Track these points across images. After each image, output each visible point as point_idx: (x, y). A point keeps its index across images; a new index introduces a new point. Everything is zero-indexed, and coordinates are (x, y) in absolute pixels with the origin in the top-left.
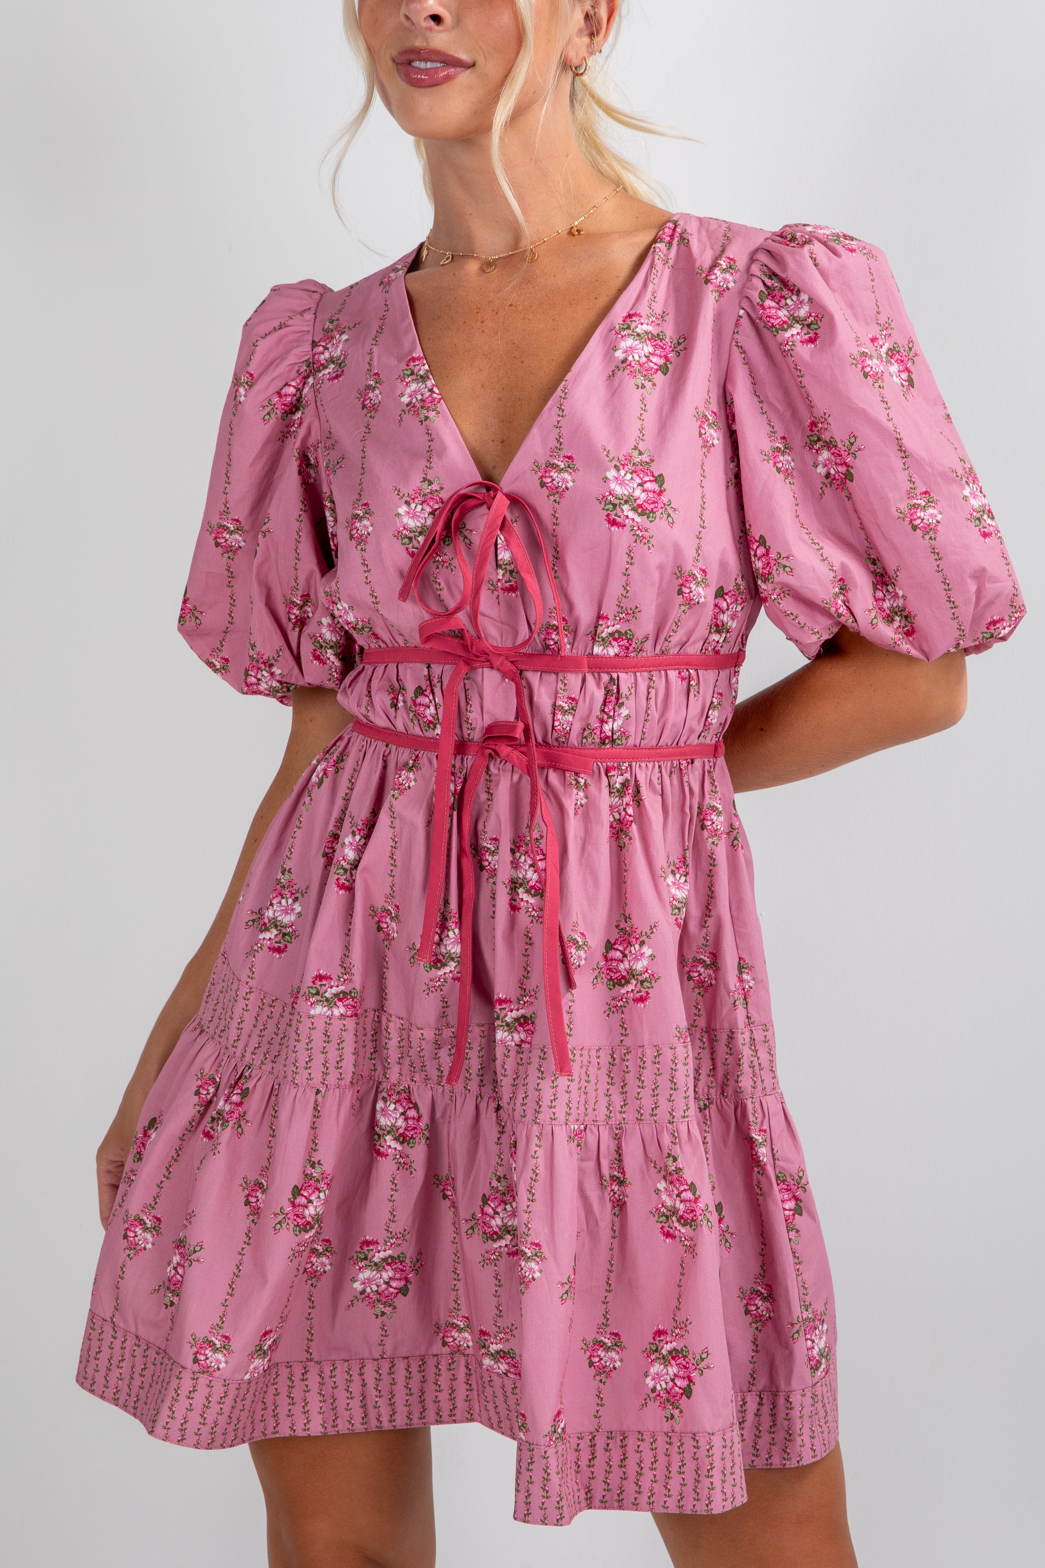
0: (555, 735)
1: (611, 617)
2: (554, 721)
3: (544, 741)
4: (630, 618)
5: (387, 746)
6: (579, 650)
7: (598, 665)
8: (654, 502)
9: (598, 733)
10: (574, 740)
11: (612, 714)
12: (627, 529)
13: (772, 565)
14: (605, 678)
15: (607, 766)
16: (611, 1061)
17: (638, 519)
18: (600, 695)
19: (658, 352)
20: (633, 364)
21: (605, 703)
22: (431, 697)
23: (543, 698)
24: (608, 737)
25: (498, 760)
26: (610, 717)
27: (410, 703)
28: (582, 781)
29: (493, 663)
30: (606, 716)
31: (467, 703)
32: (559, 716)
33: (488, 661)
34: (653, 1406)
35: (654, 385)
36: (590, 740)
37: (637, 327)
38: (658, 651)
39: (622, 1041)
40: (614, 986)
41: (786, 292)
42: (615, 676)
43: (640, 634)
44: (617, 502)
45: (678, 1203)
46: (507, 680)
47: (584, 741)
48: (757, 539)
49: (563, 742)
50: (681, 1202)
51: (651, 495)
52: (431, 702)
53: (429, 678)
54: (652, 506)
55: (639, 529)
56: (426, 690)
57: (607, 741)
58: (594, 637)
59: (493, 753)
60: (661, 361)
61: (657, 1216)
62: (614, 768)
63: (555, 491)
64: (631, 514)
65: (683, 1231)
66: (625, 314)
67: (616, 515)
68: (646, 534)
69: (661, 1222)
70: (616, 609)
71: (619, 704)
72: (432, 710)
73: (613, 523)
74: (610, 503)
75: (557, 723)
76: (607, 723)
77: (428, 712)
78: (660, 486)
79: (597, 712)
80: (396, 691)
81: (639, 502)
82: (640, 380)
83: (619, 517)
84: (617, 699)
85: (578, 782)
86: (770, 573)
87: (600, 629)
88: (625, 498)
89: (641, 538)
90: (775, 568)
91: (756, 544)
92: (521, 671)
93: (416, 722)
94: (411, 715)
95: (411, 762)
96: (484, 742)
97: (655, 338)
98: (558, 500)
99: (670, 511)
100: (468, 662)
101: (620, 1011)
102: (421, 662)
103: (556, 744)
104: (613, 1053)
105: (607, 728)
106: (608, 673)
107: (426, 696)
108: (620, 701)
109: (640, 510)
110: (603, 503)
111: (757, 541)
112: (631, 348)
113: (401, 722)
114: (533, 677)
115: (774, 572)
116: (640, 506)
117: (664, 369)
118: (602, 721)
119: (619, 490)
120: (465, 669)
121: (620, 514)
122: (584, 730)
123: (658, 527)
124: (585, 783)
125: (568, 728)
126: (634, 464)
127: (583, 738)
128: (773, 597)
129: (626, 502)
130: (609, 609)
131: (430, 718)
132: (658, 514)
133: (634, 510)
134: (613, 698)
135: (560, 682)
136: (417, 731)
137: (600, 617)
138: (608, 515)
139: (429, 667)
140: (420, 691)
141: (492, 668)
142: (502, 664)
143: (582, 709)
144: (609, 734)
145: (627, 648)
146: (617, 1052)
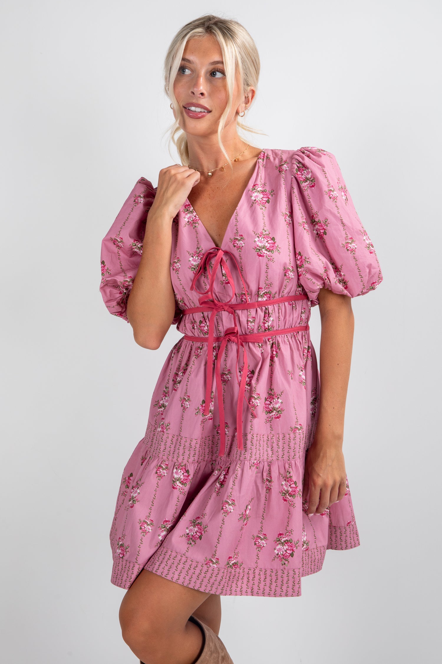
0: (249, 330)
1: (263, 288)
2: (248, 326)
3: (245, 333)
4: (269, 287)
5: (193, 342)
6: (254, 301)
7: (260, 305)
8: (273, 247)
9: (263, 327)
10: (256, 331)
11: (267, 320)
12: (265, 257)
13: (303, 261)
14: (264, 308)
15: (268, 338)
16: (268, 439)
17: (268, 253)
18: (262, 314)
19: (265, 196)
20: (258, 201)
21: (264, 317)
22: (205, 323)
23: (243, 319)
24: (267, 328)
25: (231, 342)
26: (267, 321)
27: (198, 327)
28: (260, 345)
29: (225, 309)
30: (265, 321)
31: (218, 324)
32: (250, 324)
33: (223, 308)
34: (277, 560)
35: (266, 208)
36: (261, 330)
37: (257, 189)
38: (280, 296)
39: (271, 432)
40: (268, 413)
41: (304, 168)
42: (267, 307)
43: (274, 292)
44: (260, 248)
45: (289, 488)
46: (230, 314)
47: (259, 331)
48: (298, 253)
49: (252, 333)
50: (291, 488)
51: (271, 244)
52: (205, 325)
53: (204, 317)
54: (272, 248)
55: (269, 256)
56: (203, 321)
57: (267, 330)
58: (258, 295)
59: (229, 340)
60: (266, 199)
61: (281, 493)
62: (270, 338)
63: (239, 248)
64: (266, 252)
65: (290, 498)
66: (253, 185)
67: (260, 253)
68: (271, 258)
69: (283, 496)
70: (265, 285)
71: (269, 316)
72: (206, 328)
73: (260, 256)
74: (258, 249)
75: (249, 326)
76: (266, 323)
77: (205, 329)
78: (274, 241)
79: (262, 320)
80: (193, 323)
81: (268, 247)
82: (261, 207)
83: (262, 253)
84: (269, 315)
85: (259, 345)
86: (302, 264)
87: (260, 292)
88: (263, 247)
89: (270, 259)
90: (304, 262)
91: (298, 255)
92: (235, 310)
93: (201, 333)
94: (200, 331)
95: (201, 346)
96: (225, 336)
97: (263, 192)
98: (240, 250)
99: (278, 249)
100: (217, 309)
101: (270, 422)
102: (200, 312)
103: (249, 334)
104: (268, 436)
105: (266, 325)
106: (264, 307)
107: (203, 323)
108: (270, 315)
109: (268, 250)
110: (255, 250)
111: (298, 254)
112: (257, 196)
113: (197, 333)
114: (239, 312)
115: (304, 264)
116: (268, 249)
117: (268, 202)
118: (264, 323)
119: (260, 244)
120: (216, 312)
121: (262, 252)
122: (259, 327)
123: (275, 255)
124: (262, 345)
125: (253, 328)
126: (264, 235)
127: (258, 330)
128: (304, 273)
129: (263, 248)
130: (262, 285)
131: (206, 331)
132: (275, 250)
133: (266, 250)
134: (267, 315)
135: (248, 312)
136: (202, 336)
137: (259, 288)
138: (258, 253)
139: (203, 313)
140: (201, 322)
141: (225, 311)
142: (228, 309)
143: (257, 321)
144: (267, 327)
145: (270, 297)
146: (269, 436)
